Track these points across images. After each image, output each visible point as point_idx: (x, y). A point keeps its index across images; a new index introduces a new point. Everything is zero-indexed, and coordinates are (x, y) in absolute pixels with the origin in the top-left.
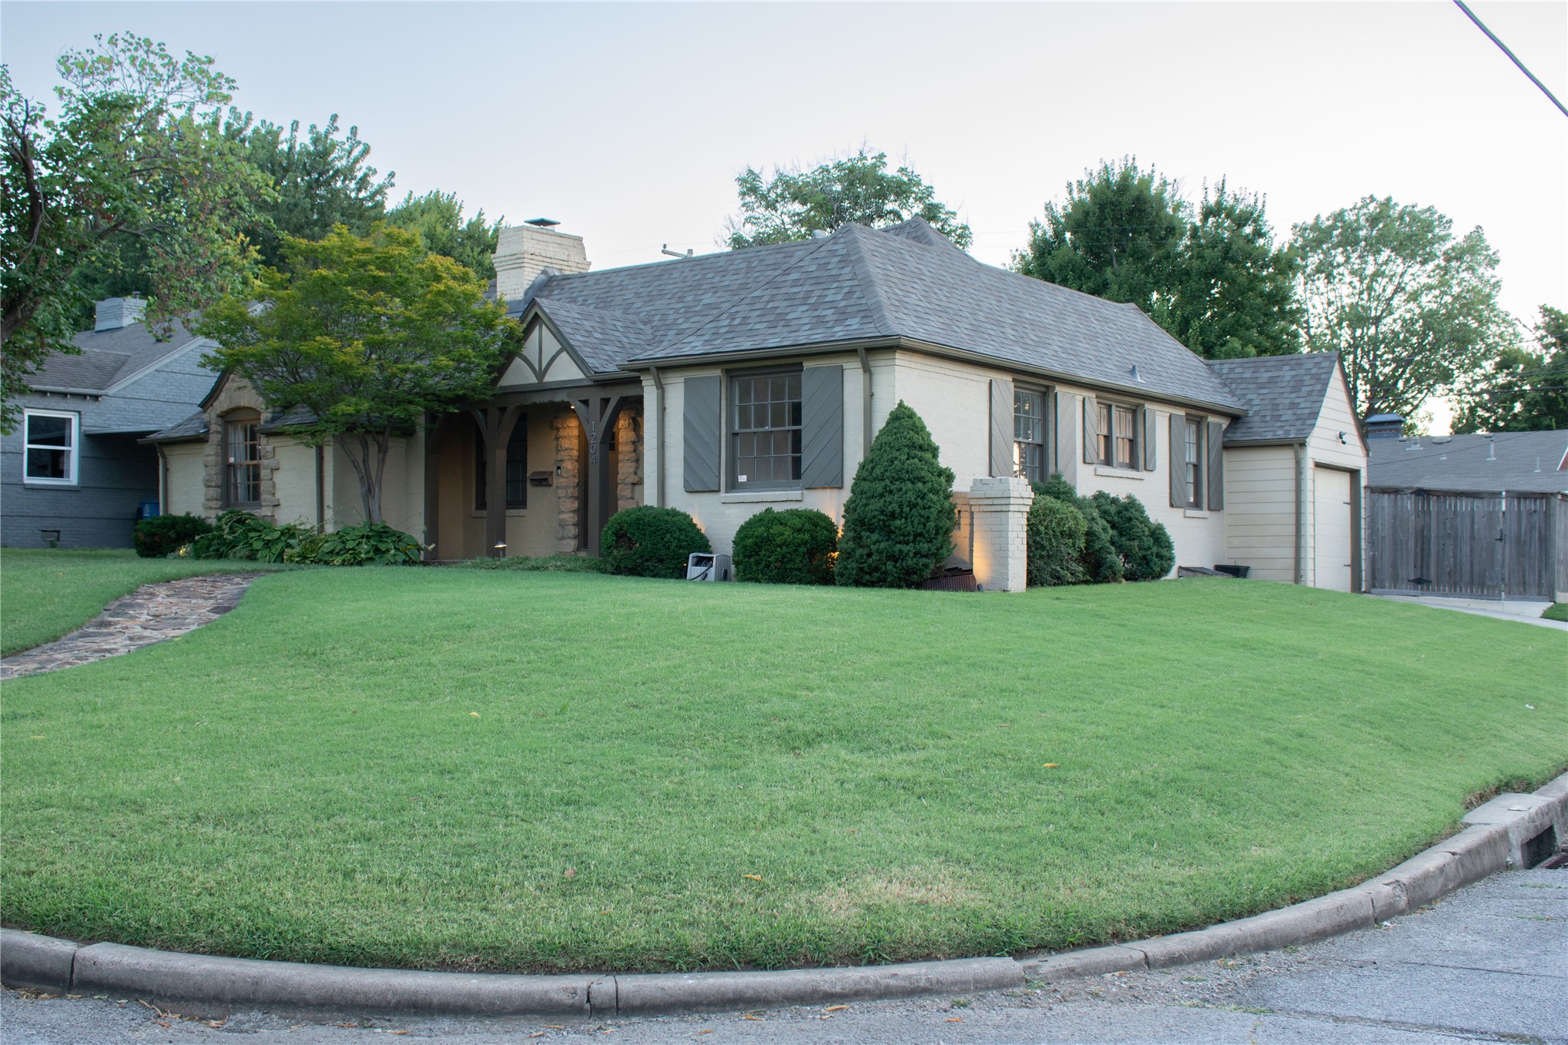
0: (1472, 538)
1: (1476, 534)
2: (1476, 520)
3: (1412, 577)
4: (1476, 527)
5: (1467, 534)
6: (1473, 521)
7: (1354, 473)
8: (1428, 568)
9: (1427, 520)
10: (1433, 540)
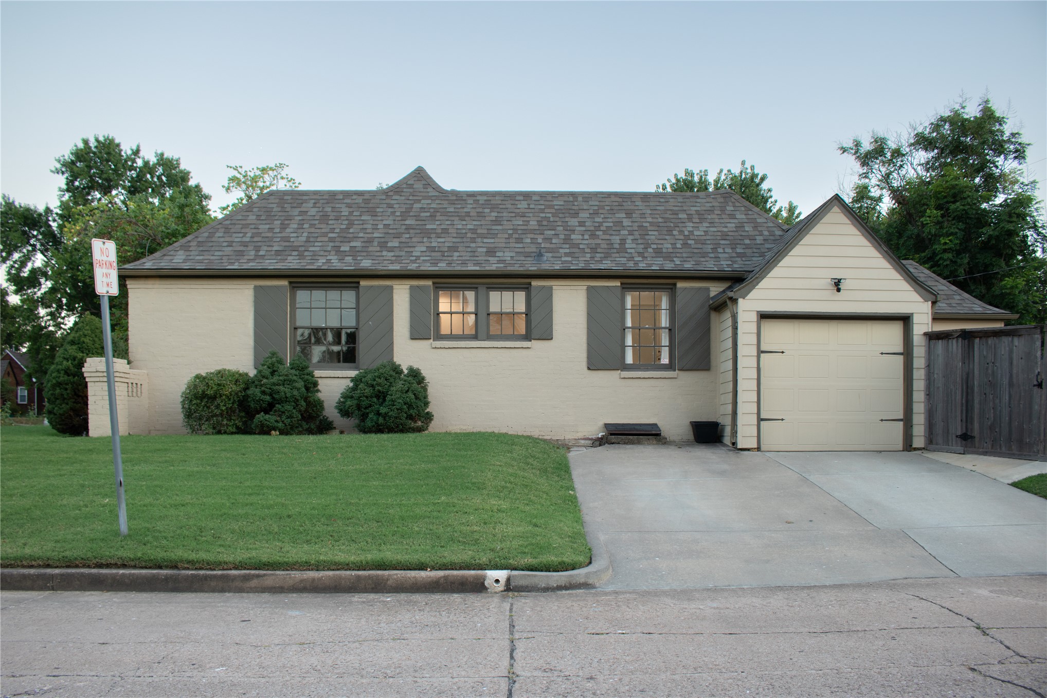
0: (1011, 384)
1: (1015, 381)
2: (1015, 362)
3: (959, 433)
4: (1015, 371)
5: (1006, 381)
6: (1011, 363)
7: (905, 320)
8: (972, 423)
9: (971, 366)
10: (976, 389)
